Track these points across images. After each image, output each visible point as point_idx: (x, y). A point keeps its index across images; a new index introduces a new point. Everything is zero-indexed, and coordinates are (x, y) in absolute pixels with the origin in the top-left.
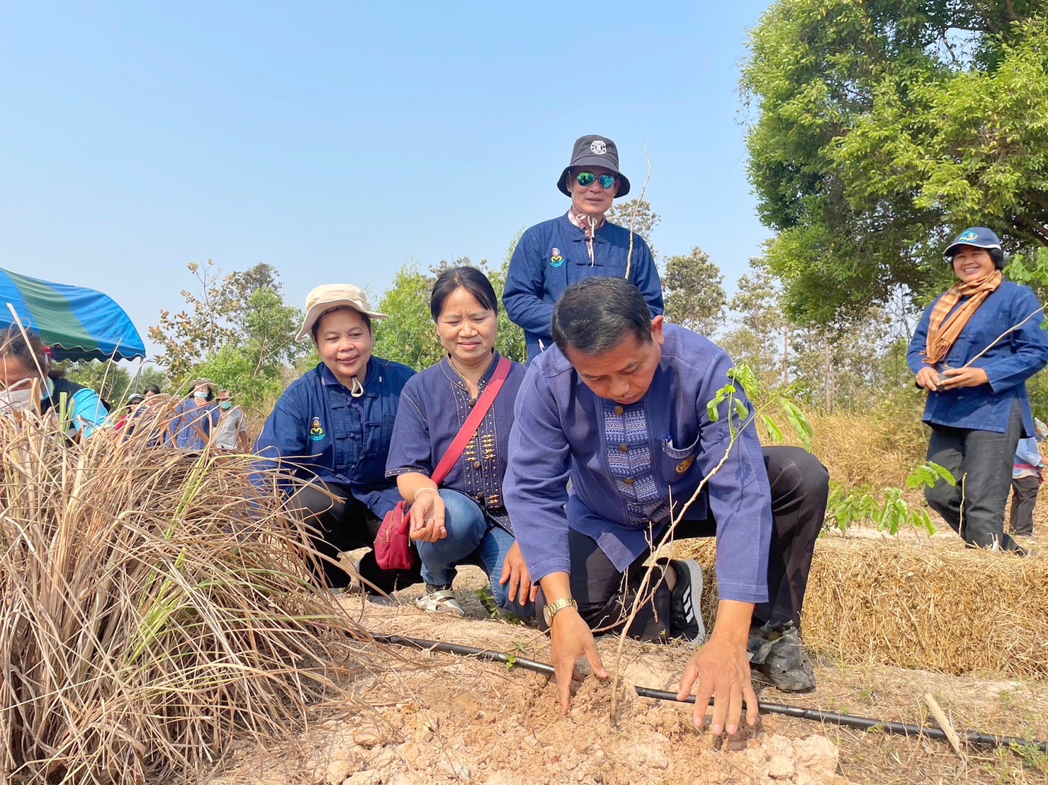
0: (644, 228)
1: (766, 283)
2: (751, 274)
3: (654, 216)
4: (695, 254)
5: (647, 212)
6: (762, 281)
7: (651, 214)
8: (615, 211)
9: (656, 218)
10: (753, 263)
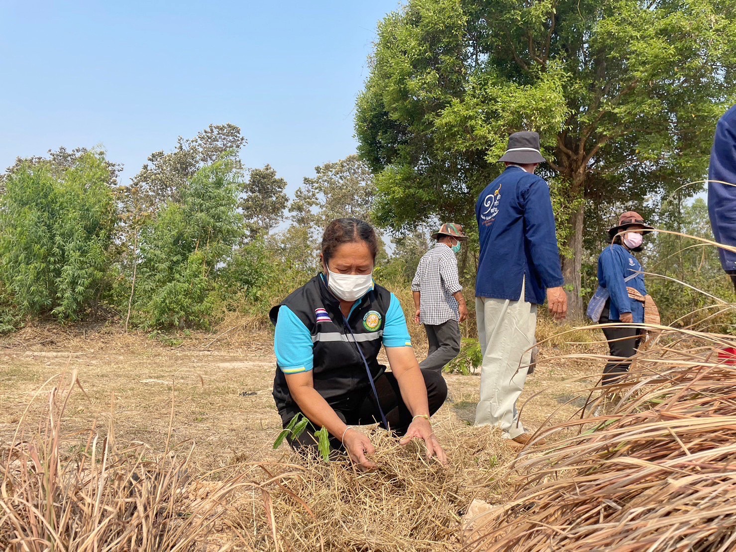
0: (235, 146)
1: (314, 195)
2: (304, 188)
3: (242, 139)
4: (267, 169)
5: (238, 135)
6: (311, 193)
7: (241, 137)
8: (214, 130)
9: (244, 141)
10: (306, 181)
